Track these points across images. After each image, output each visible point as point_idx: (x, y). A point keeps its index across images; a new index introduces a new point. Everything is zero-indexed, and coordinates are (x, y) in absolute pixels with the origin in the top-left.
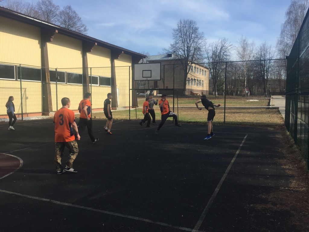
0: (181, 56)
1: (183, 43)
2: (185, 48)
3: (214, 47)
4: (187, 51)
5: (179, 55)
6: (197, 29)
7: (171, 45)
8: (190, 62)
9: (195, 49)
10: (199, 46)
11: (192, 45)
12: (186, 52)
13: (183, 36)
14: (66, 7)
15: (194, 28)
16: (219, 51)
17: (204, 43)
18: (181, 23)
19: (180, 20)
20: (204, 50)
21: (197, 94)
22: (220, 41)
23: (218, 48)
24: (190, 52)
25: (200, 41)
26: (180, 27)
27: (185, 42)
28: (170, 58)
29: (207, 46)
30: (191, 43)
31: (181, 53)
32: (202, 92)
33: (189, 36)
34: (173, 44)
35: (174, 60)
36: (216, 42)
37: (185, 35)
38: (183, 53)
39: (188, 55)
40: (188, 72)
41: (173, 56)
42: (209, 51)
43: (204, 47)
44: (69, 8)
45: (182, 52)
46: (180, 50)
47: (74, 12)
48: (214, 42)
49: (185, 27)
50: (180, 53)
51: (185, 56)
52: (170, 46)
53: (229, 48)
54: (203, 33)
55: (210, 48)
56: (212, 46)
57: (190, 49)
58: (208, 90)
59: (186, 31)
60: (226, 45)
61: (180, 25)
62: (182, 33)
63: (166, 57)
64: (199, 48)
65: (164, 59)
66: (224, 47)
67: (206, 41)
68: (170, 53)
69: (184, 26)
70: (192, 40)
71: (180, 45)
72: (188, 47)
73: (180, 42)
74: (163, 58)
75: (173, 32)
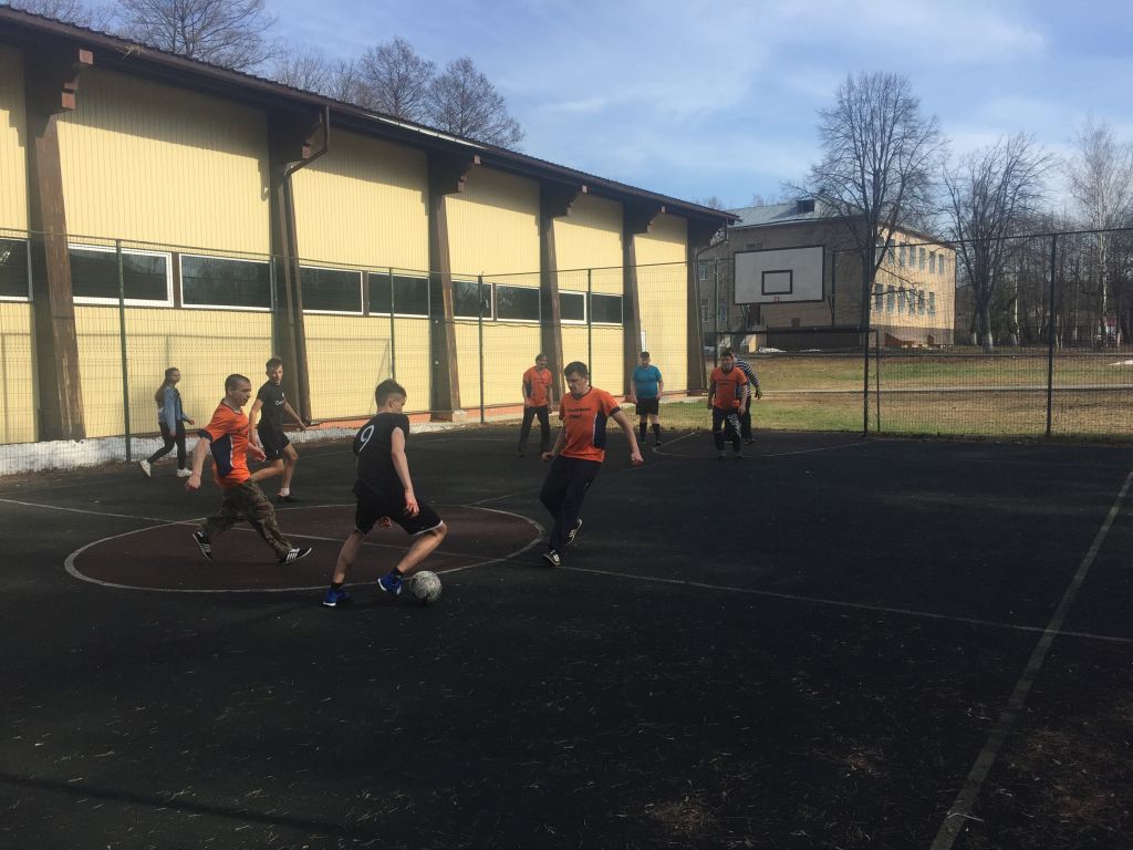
0: (849, 205)
1: (858, 158)
2: (866, 176)
3: (977, 168)
4: (874, 188)
5: (844, 205)
6: (910, 105)
7: (815, 169)
8: (885, 225)
9: (905, 179)
10: (919, 166)
11: (895, 165)
12: (869, 192)
13: (857, 135)
14: (455, 65)
15: (900, 103)
16: (997, 182)
17: (940, 153)
18: (851, 87)
19: (846, 79)
20: (941, 180)
21: (910, 343)
22: (1004, 142)
23: (994, 170)
24: (885, 189)
25: (925, 149)
26: (846, 103)
27: (865, 153)
28: (808, 216)
29: (952, 165)
30: (889, 157)
31: (850, 195)
32: (930, 335)
33: (883, 131)
34: (819, 164)
35: (825, 222)
36: (987, 148)
37: (867, 129)
38: (858, 195)
39: (878, 204)
40: (879, 263)
41: (817, 206)
42: (959, 183)
43: (940, 170)
44: (466, 66)
45: (855, 191)
46: (848, 186)
47: (483, 80)
48: (978, 151)
49: (868, 100)
50: (846, 197)
51: (867, 205)
52: (811, 173)
53: (1040, 167)
54: (935, 118)
55: (965, 172)
56: (972, 163)
57: (885, 179)
58: (952, 327)
59: (872, 117)
60: (1028, 158)
61: (845, 96)
62: (856, 124)
63: (790, 213)
64: (922, 175)
65: (787, 219)
66: (1016, 167)
67: (950, 146)
68: (808, 199)
69: (864, 97)
70: (892, 145)
71: (847, 166)
72: (876, 173)
73: (848, 156)
74: (782, 215)
75: (822, 122)
